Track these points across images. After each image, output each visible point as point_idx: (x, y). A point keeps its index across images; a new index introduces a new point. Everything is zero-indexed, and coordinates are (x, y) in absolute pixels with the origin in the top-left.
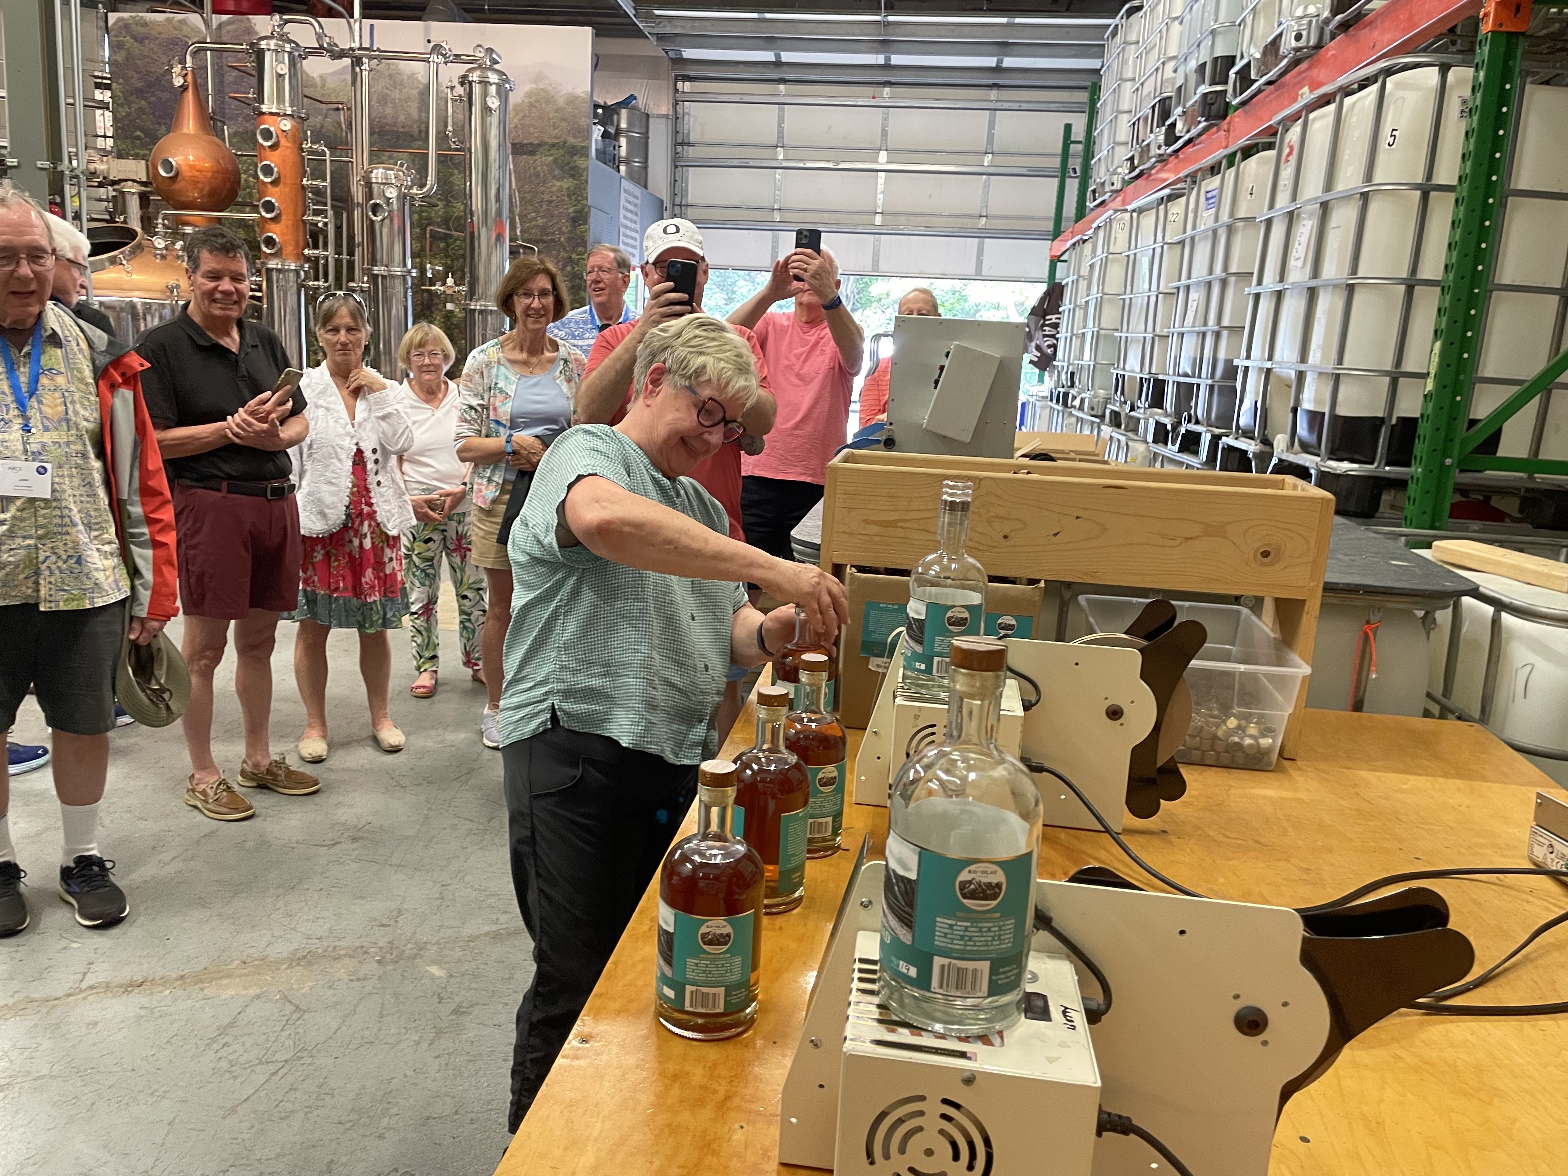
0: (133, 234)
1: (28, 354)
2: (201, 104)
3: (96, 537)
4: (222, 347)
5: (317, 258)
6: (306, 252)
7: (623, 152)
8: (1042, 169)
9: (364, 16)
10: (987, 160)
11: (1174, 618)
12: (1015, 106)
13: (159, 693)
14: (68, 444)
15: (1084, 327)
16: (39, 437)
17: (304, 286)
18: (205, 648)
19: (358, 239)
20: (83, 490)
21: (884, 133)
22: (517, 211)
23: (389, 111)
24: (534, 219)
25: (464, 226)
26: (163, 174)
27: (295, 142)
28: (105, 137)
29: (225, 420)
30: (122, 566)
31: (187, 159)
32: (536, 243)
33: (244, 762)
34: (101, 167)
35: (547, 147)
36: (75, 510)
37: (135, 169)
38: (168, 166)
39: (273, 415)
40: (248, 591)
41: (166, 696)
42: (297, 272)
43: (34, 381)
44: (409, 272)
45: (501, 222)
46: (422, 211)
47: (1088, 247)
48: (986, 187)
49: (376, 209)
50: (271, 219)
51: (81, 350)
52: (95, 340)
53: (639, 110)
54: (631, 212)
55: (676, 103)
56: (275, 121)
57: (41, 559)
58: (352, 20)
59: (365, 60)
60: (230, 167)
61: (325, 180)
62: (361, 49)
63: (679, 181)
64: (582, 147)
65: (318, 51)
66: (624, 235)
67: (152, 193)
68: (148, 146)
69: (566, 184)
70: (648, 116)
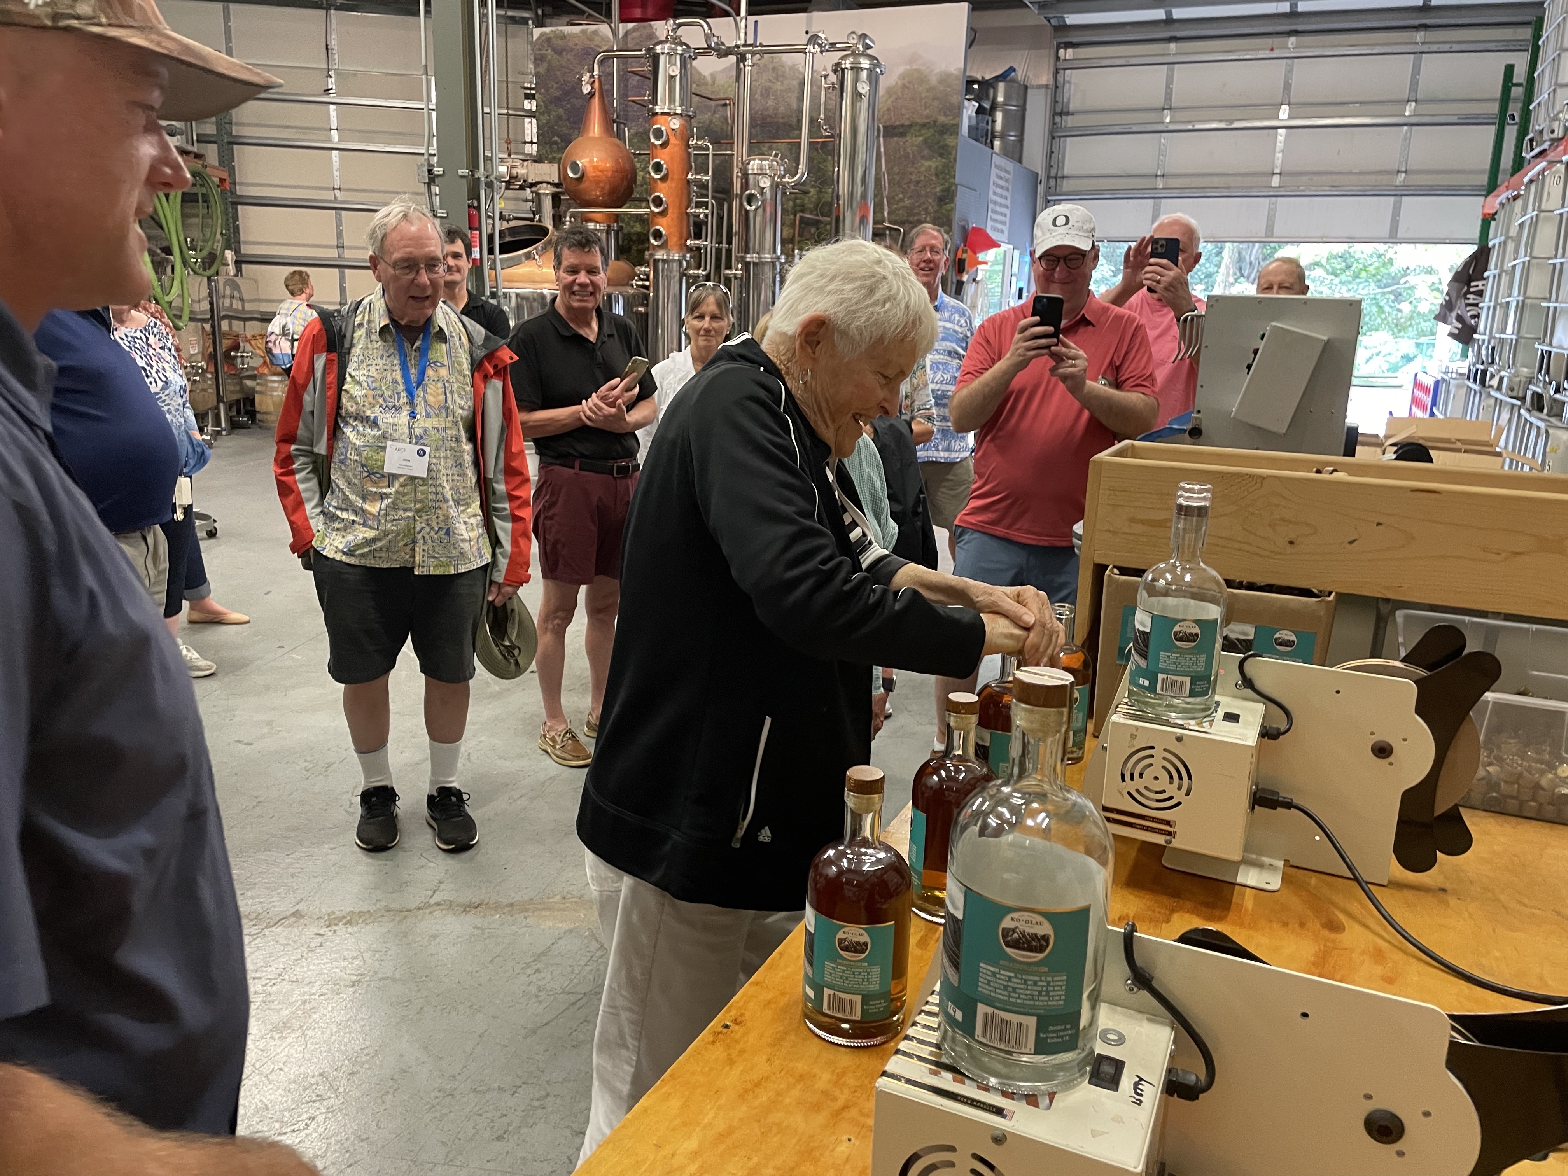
0: (544, 231)
1: (418, 348)
2: (606, 108)
3: (463, 511)
4: (581, 336)
5: (698, 249)
6: (689, 242)
7: (998, 126)
8: (1477, 116)
9: (750, 13)
10: (1409, 109)
11: (1464, 647)
12: (1446, 47)
13: (510, 649)
14: (445, 429)
15: (1509, 296)
16: (422, 423)
17: (685, 275)
18: (557, 610)
19: (735, 228)
20: (455, 471)
21: (1287, 87)
22: (886, 193)
23: (770, 103)
24: (902, 200)
25: (830, 211)
26: (571, 175)
27: (682, 138)
28: (532, 143)
29: (580, 403)
30: (486, 535)
31: (592, 161)
32: (902, 224)
33: (590, 714)
34: (521, 171)
35: (917, 128)
36: (448, 488)
37: (549, 172)
38: (575, 167)
39: (620, 401)
40: (594, 561)
41: (516, 652)
42: (680, 262)
43: (422, 373)
44: (778, 258)
45: (866, 204)
46: (796, 198)
47: (1519, 202)
48: (1407, 139)
49: (750, 199)
50: (659, 213)
51: (462, 345)
52: (475, 335)
53: (1018, 83)
54: (1002, 187)
55: (1057, 72)
56: (666, 121)
57: (418, 529)
58: (738, 18)
59: (749, 56)
60: (627, 167)
61: (707, 173)
62: (745, 45)
63: (1056, 152)
64: (953, 125)
65: (707, 51)
66: (993, 211)
67: (563, 193)
68: (562, 150)
69: (934, 163)
70: (1026, 87)
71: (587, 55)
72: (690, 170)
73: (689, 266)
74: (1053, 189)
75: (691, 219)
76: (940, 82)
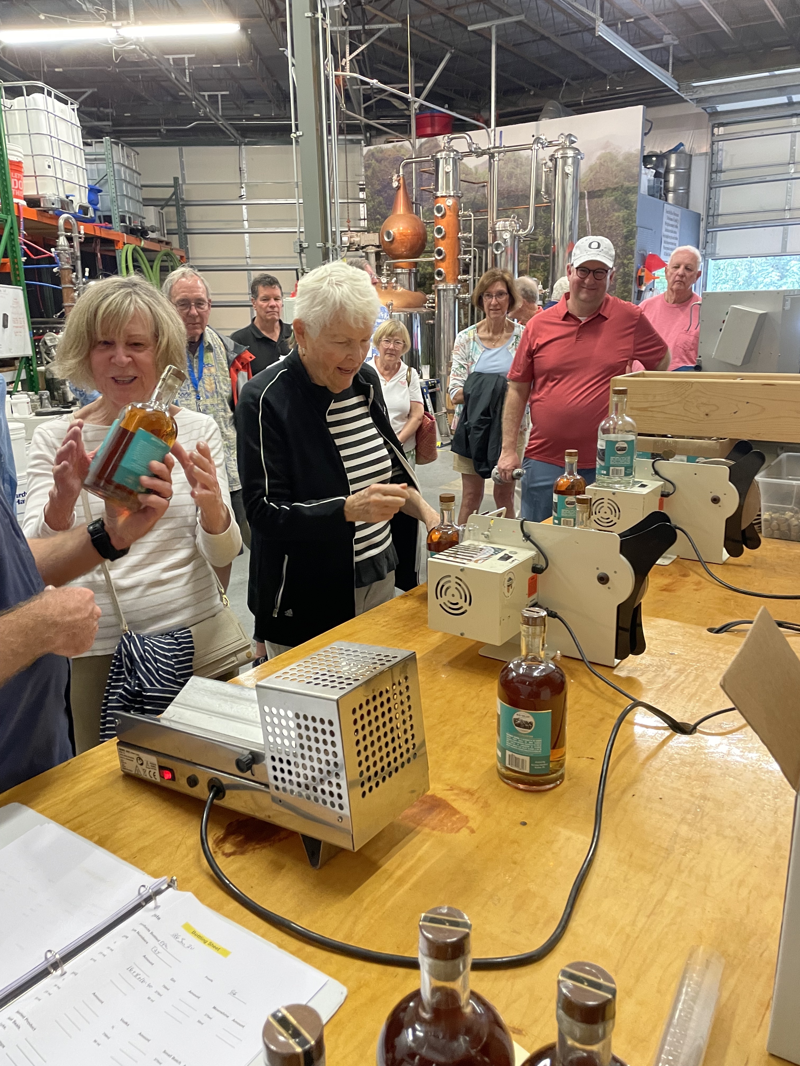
2: (408, 195)
5: (466, 281)
6: (459, 277)
7: (671, 184)
14: (218, 403)
16: (205, 401)
17: (457, 298)
23: (513, 182)
25: (550, 250)
26: (386, 239)
27: (454, 212)
28: (364, 219)
31: (399, 230)
34: (356, 239)
35: (610, 191)
37: (373, 238)
38: (389, 234)
42: (454, 290)
43: (201, 372)
46: (525, 244)
49: (498, 246)
50: (440, 260)
53: (686, 154)
54: (672, 226)
55: (713, 143)
56: (444, 201)
58: (489, 130)
59: (496, 154)
60: (421, 231)
61: (470, 232)
62: (495, 147)
63: (713, 198)
64: (634, 187)
65: (469, 153)
66: (665, 242)
67: (381, 251)
68: (381, 223)
69: (622, 213)
70: (691, 156)
71: (397, 161)
72: (460, 231)
73: (459, 293)
74: (711, 224)
75: (461, 262)
76: (625, 160)
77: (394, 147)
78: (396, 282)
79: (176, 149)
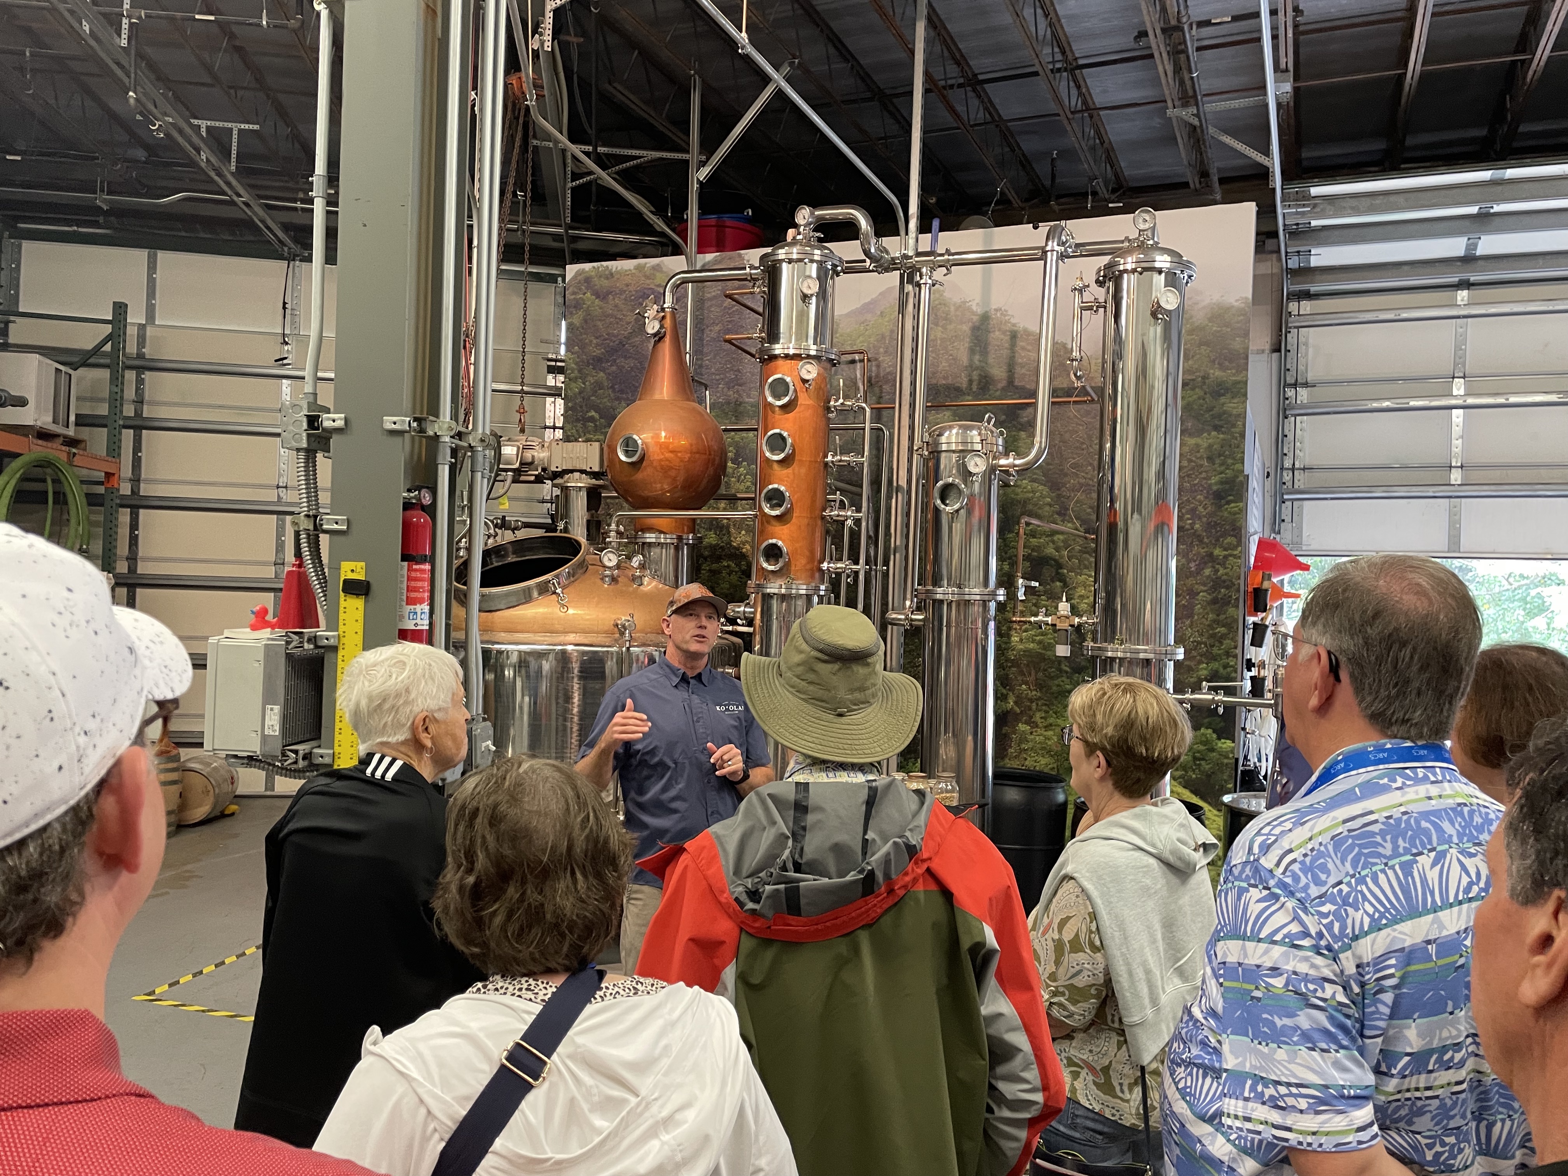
0: (573, 547)
6: (824, 565)
26: (623, 458)
27: (818, 397)
31: (658, 436)
34: (539, 453)
37: (585, 454)
38: (629, 445)
44: (994, 594)
49: (946, 492)
50: (776, 517)
55: (1287, 331)
56: (792, 367)
59: (925, 271)
72: (830, 447)
74: (1289, 484)
75: (832, 527)
76: (1210, 320)
77: (638, 268)
78: (642, 566)
79: (141, 255)
